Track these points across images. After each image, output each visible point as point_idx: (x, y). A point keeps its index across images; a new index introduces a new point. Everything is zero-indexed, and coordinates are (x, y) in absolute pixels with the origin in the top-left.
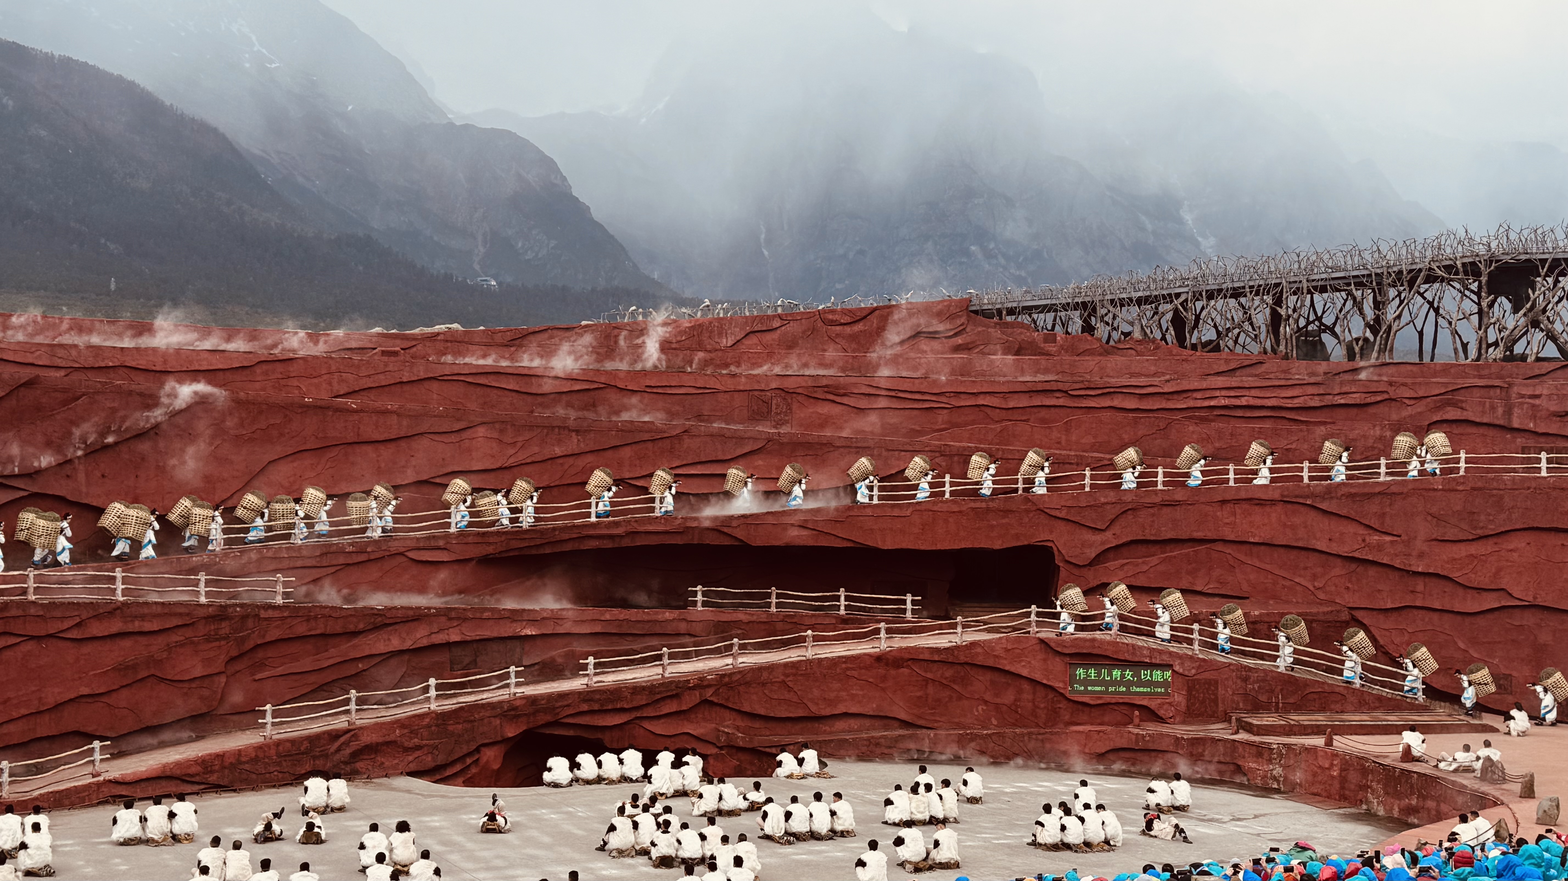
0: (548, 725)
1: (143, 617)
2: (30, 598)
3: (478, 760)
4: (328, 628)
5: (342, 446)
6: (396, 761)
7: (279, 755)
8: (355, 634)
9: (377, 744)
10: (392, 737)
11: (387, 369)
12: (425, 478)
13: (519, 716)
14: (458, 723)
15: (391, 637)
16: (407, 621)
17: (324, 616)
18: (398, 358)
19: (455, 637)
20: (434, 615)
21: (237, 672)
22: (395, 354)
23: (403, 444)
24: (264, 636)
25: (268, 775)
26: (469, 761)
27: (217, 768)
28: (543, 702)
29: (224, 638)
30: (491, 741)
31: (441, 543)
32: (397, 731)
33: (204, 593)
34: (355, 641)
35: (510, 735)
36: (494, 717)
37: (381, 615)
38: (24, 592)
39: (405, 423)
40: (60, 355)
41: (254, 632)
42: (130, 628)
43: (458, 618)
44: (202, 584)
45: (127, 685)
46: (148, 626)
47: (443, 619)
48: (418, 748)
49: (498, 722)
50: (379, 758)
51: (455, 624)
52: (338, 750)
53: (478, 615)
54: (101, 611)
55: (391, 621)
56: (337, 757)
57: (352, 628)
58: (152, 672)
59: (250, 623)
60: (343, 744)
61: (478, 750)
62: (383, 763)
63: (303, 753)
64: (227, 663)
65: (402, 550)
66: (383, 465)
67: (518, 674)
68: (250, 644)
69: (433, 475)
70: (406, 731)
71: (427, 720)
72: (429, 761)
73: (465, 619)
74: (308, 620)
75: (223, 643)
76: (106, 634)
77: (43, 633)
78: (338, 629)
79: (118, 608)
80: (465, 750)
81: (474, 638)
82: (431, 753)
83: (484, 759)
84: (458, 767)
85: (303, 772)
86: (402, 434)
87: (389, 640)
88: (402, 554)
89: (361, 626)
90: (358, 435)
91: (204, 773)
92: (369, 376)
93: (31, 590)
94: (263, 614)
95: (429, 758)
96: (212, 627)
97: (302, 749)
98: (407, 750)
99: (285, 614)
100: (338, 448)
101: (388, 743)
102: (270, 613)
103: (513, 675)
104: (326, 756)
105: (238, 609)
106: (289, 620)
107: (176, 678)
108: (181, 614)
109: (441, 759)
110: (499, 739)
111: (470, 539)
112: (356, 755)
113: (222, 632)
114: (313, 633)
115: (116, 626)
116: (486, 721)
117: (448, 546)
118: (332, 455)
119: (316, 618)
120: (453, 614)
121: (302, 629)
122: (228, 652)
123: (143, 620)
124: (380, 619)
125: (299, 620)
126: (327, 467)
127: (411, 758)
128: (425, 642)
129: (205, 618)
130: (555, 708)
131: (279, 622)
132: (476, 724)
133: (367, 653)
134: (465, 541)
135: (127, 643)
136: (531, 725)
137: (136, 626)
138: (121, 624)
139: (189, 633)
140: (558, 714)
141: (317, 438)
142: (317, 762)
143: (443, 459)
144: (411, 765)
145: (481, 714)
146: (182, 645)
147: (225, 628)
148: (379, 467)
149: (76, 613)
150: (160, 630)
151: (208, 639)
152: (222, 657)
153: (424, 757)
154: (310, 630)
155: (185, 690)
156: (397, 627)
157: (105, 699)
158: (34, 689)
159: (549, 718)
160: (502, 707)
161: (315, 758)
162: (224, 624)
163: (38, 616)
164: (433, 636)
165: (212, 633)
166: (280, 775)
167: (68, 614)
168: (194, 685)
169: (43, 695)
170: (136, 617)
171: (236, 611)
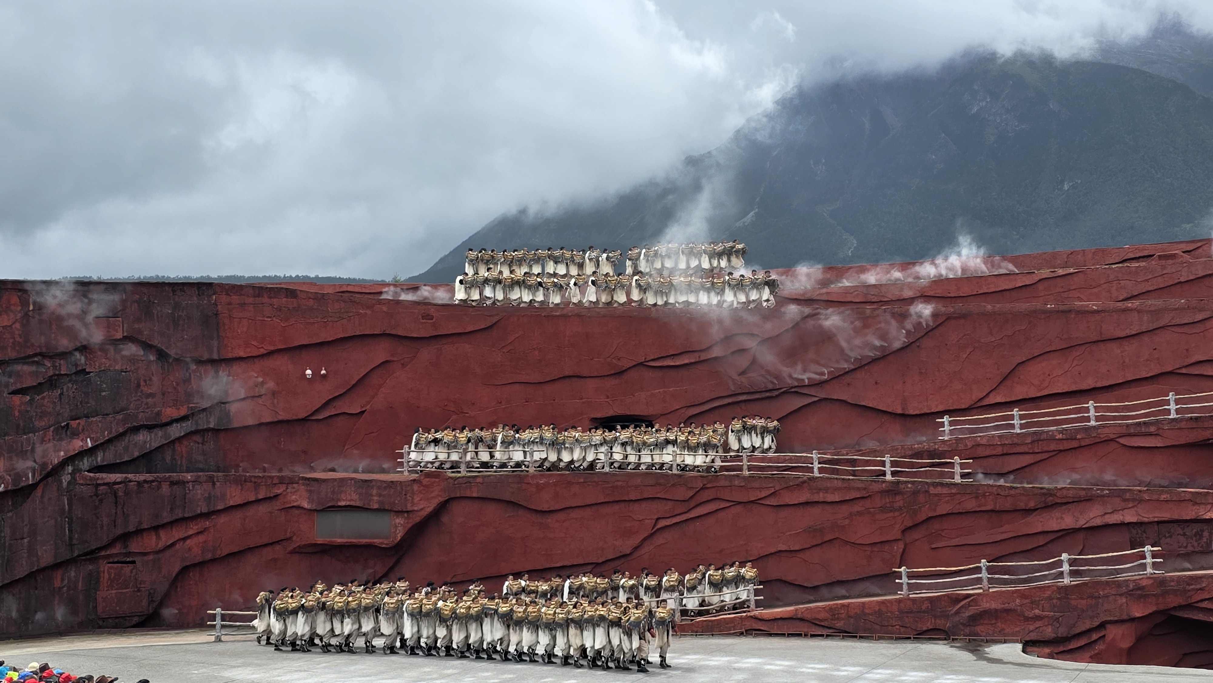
0: (1181, 607)
1: (826, 490)
2: (744, 473)
3: (1104, 636)
4: (998, 506)
5: (1088, 345)
6: (1017, 629)
7: (901, 611)
8: (1028, 511)
9: (996, 610)
10: (1012, 606)
11: (1164, 272)
12: (1169, 369)
13: (1146, 596)
14: (1082, 598)
15: (1064, 516)
16: (1080, 501)
17: (991, 494)
18: (1177, 261)
19: (1130, 517)
20: (1108, 496)
21: (916, 540)
22: (1173, 256)
23: (1145, 338)
24: (935, 510)
25: (890, 628)
26: (1095, 637)
27: (843, 616)
28: (1172, 584)
29: (896, 510)
30: (1116, 619)
31: (1152, 429)
32: (1018, 601)
33: (890, 473)
34: (1031, 518)
35: (1138, 615)
36: (1121, 595)
37: (1051, 495)
38: (740, 468)
39: (1145, 318)
40: (872, 293)
41: (924, 506)
42: (816, 498)
43: (1134, 500)
44: (888, 465)
45: (817, 545)
46: (830, 498)
47: (1117, 500)
48: (1038, 618)
49: (1124, 600)
50: (999, 624)
51: (1130, 506)
52: (957, 613)
53: (1155, 497)
54: (791, 484)
55: (1064, 501)
56: (957, 618)
57: (1022, 505)
58: (837, 535)
59: (921, 498)
60: (962, 606)
61: (1102, 625)
62: (1003, 629)
63: (924, 612)
64: (904, 531)
65: (1112, 436)
66: (1127, 360)
67: (1154, 555)
68: (922, 517)
69: (1178, 366)
70: (1027, 601)
71: (1048, 593)
72: (1049, 632)
73: (1141, 501)
74: (977, 497)
75: (897, 514)
76: (796, 502)
77: (745, 500)
78: (1008, 506)
79: (804, 482)
80: (1087, 625)
81: (1151, 520)
82: (1051, 625)
83: (1109, 638)
84: (1082, 642)
85: (925, 628)
86: (1144, 329)
87: (1062, 518)
88: (1112, 440)
89: (1032, 504)
90: (1101, 333)
91: (832, 620)
92: (1147, 280)
93: (745, 467)
94: (932, 490)
95: (1049, 629)
96: (888, 501)
97: (923, 608)
98: (1027, 619)
99: (954, 491)
100: (1083, 347)
101: (1007, 611)
102: (939, 490)
103: (1148, 555)
104: (947, 617)
105: (910, 486)
106: (958, 496)
107: (858, 542)
108: (858, 488)
109: (1062, 632)
110: (1125, 617)
111: (1183, 425)
112: (975, 619)
113: (896, 505)
114: (983, 509)
115: (804, 496)
116: (1111, 598)
117: (1160, 432)
118: (1078, 354)
119: (984, 495)
120: (1128, 496)
121: (971, 505)
122: (903, 522)
123: (827, 492)
124: (1051, 498)
125: (968, 497)
126: (1073, 365)
127: (1032, 628)
128: (1098, 522)
129: (879, 492)
130: (1185, 591)
131: (949, 498)
132: (1100, 600)
133: (1040, 530)
134: (1178, 426)
135: (816, 510)
136: (1162, 607)
137: (820, 497)
138: (808, 495)
139: (868, 503)
140: (1191, 597)
141: (1061, 339)
142: (938, 621)
143: (1187, 350)
144: (1031, 634)
145: (1106, 592)
146: (859, 513)
147: (899, 501)
148: (1124, 362)
149: (771, 485)
150: (841, 501)
151: (883, 509)
152: (898, 526)
153: (1045, 628)
154: (980, 506)
155: (868, 553)
156: (1070, 506)
157: (801, 555)
158: (741, 542)
159: (1181, 601)
160: (1128, 586)
161: (936, 617)
162: (898, 498)
163: (741, 486)
164: (1107, 516)
165: (888, 505)
166: (902, 630)
167: (764, 485)
168: (875, 549)
169: (749, 549)
170: (820, 489)
171: (908, 488)
